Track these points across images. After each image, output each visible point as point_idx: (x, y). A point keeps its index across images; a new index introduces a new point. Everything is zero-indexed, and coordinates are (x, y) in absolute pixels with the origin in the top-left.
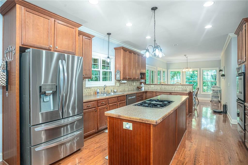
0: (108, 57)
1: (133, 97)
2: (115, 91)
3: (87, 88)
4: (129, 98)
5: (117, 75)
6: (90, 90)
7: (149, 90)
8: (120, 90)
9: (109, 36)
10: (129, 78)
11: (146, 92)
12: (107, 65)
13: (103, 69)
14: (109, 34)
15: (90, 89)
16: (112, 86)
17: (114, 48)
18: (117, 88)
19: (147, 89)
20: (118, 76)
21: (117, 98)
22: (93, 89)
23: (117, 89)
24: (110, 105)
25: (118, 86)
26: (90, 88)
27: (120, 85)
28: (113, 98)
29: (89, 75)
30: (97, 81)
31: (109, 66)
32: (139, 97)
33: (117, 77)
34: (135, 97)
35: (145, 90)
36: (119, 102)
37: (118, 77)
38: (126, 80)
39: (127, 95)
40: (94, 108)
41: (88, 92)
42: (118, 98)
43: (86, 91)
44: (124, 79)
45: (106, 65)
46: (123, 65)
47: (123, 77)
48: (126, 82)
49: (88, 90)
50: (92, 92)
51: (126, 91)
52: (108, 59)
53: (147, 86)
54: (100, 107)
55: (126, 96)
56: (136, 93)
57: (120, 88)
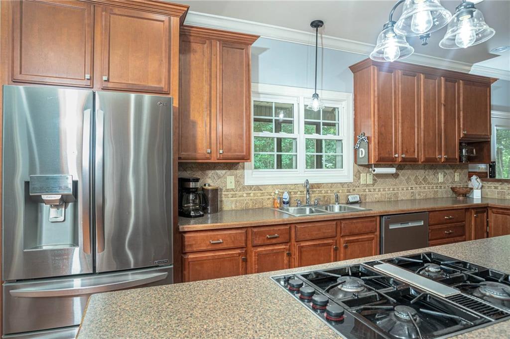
0: (316, 96)
1: (410, 225)
2: (351, 200)
3: (250, 187)
4: (392, 227)
5: (361, 149)
6: (259, 195)
7: (505, 200)
8: (376, 196)
9: (317, 31)
10: (404, 160)
11: (483, 209)
12: (324, 121)
13: (307, 131)
14: (317, 24)
15: (261, 190)
16: (342, 184)
17: (349, 67)
18: (365, 191)
19: (496, 196)
20: (362, 152)
21: (334, 223)
22: (270, 190)
23: (364, 193)
24: (303, 244)
25: (367, 185)
26: (261, 187)
27: (374, 180)
28: (319, 224)
29: (241, 152)
30: (292, 168)
31: (334, 125)
32: (444, 226)
33: (360, 156)
34: (422, 223)
35: (485, 202)
36: (347, 239)
37: (363, 156)
38: (391, 166)
39: (383, 216)
40: (238, 251)
41: (251, 200)
42: (341, 223)
43: (245, 195)
44: (383, 161)
45: (321, 121)
46: (379, 117)
47: (377, 153)
48: (393, 170)
49: (252, 195)
50: (269, 199)
51: (402, 200)
52: (316, 99)
53: (496, 188)
54: (260, 249)
55: (378, 218)
56: (430, 212)
57: (374, 189)
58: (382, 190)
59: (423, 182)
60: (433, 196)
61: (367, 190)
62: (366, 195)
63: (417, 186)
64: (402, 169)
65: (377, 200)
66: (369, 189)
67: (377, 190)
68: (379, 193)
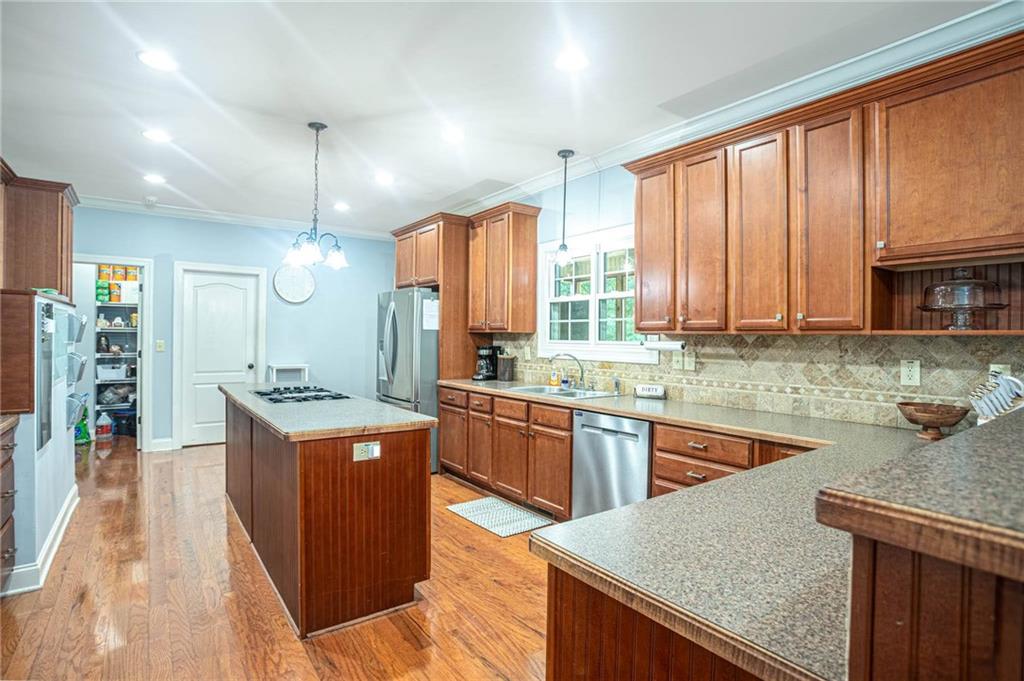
3: (543, 359)
6: (549, 369)
8: (703, 393)
9: (566, 163)
16: (642, 366)
18: (680, 381)
23: (680, 385)
25: (685, 372)
27: (699, 363)
28: (511, 402)
39: (574, 409)
42: (529, 406)
43: (539, 368)
44: (648, 330)
45: (626, 272)
49: (544, 368)
51: (767, 412)
56: (652, 422)
57: (700, 382)
58: (715, 384)
59: (834, 380)
60: (871, 420)
61: (685, 381)
62: (682, 390)
63: (813, 387)
64: (768, 347)
65: (705, 401)
66: (688, 380)
67: (705, 383)
68: (710, 389)
